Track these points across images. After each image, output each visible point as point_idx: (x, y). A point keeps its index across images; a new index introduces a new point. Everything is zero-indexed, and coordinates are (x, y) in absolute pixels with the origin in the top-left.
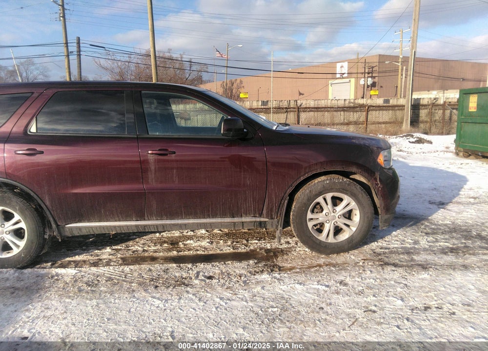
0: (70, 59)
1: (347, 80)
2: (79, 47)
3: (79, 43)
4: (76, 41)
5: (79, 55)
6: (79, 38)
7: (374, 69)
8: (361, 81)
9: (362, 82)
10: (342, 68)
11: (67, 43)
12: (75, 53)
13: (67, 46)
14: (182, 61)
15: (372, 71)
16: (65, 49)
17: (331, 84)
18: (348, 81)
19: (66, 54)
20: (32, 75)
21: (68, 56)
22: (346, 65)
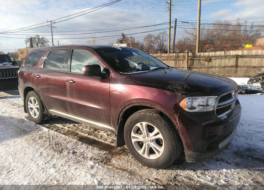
0: (171, 30)
2: (176, 24)
3: (176, 22)
4: (175, 21)
5: (175, 28)
6: (176, 19)
11: (170, 22)
12: (174, 27)
13: (170, 24)
14: (246, 26)
16: (169, 25)
19: (169, 28)
20: (165, 39)
21: (170, 29)
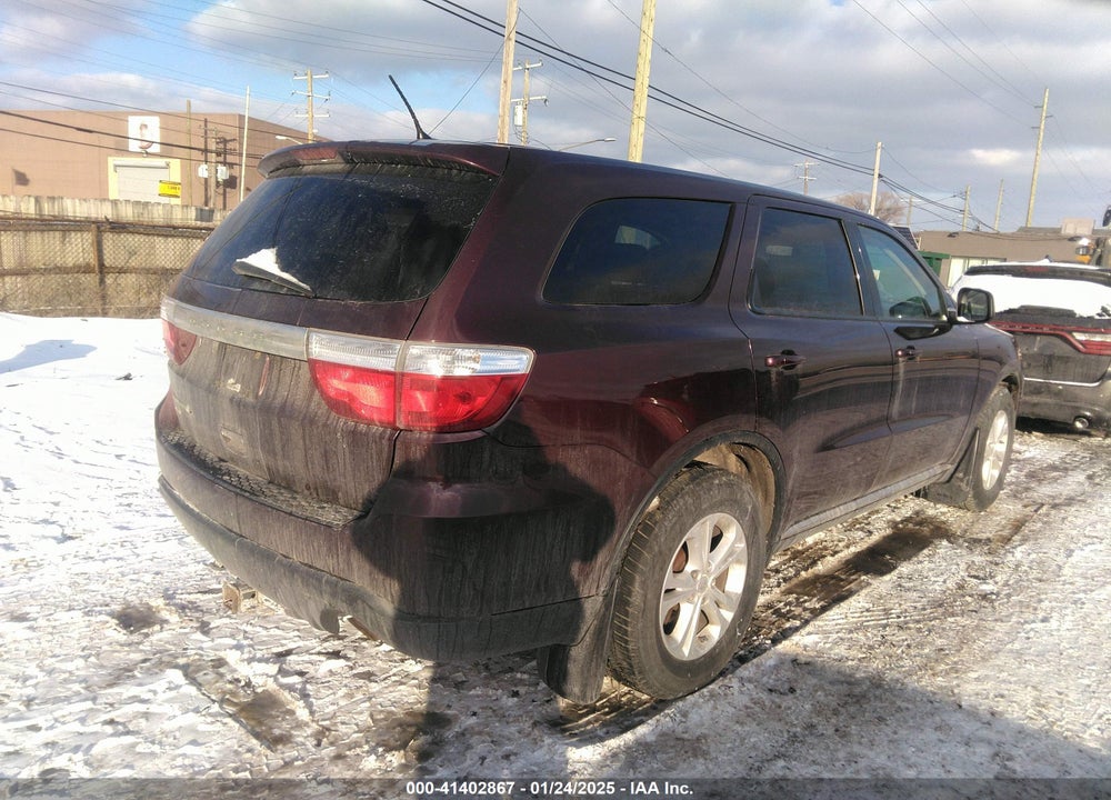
1: (161, 162)
7: (229, 146)
8: (200, 169)
9: (203, 171)
10: (145, 129)
15: (225, 149)
17: (116, 166)
18: (164, 165)
22: (154, 123)
